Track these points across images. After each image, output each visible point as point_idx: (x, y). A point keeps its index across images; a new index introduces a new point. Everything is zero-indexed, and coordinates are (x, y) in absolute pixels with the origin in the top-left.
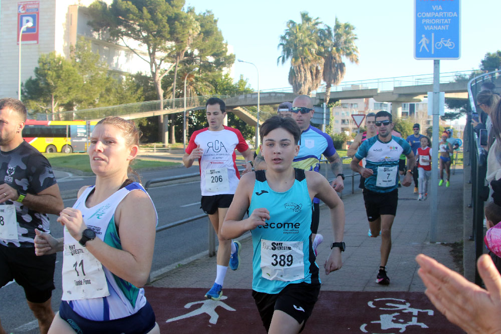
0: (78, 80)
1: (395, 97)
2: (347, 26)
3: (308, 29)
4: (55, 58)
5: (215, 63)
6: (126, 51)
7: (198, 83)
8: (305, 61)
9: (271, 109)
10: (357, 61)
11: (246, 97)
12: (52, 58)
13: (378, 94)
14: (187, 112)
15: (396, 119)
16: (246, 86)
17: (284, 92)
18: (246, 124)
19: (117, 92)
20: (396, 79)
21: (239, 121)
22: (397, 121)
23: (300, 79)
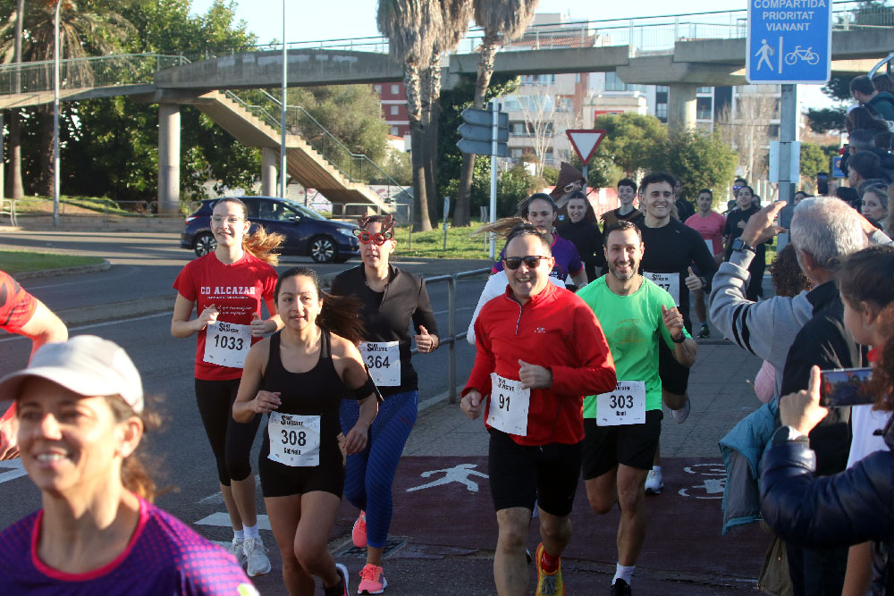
1: (679, 72)
7: (87, 15)
9: (308, 97)
11: (239, 62)
13: (629, 64)
14: (67, 104)
15: (680, 134)
16: (234, 26)
17: (355, 49)
18: (232, 141)
20: (682, 19)
21: (211, 131)
22: (685, 140)
23: (409, 20)
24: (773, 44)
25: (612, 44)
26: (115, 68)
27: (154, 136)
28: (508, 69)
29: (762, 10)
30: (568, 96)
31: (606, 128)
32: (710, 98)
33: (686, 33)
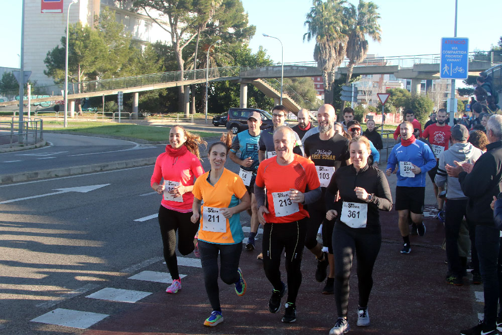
0: (104, 50)
1: (415, 75)
2: (371, 5)
3: (333, 7)
4: (82, 28)
5: (235, 34)
6: (147, 20)
7: (218, 54)
8: (330, 38)
9: (290, 81)
10: (379, 39)
11: (267, 69)
12: (78, 28)
13: (398, 72)
14: (211, 83)
15: (415, 95)
16: (265, 58)
17: (306, 65)
18: (264, 95)
19: (139, 62)
20: (416, 57)
21: (257, 92)
22: (417, 97)
23: (325, 56)
24: (449, 66)
25: (392, 65)
26: (226, 71)
27: (239, 94)
28: (357, 73)
29: (445, 54)
30: (377, 82)
31: (390, 93)
32: (424, 84)
33: (417, 62)
